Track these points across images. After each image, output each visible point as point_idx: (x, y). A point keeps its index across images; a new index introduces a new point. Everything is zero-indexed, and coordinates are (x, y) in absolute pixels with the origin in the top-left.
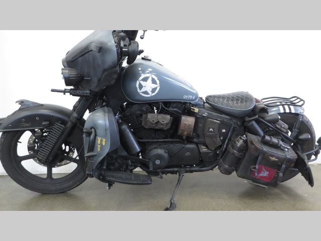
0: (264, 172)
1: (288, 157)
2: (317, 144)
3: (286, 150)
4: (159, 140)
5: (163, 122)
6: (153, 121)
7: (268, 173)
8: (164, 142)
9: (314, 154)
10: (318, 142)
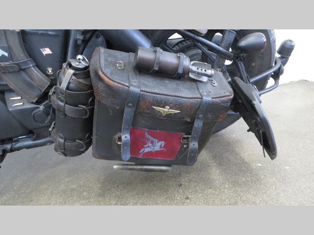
0: (152, 142)
1: (207, 99)
2: (277, 55)
3: (205, 79)
7: (163, 143)
9: (272, 76)
10: (279, 52)
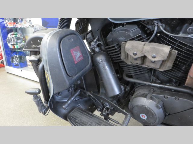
4: (153, 84)
5: (154, 57)
6: (135, 54)
8: (161, 88)
